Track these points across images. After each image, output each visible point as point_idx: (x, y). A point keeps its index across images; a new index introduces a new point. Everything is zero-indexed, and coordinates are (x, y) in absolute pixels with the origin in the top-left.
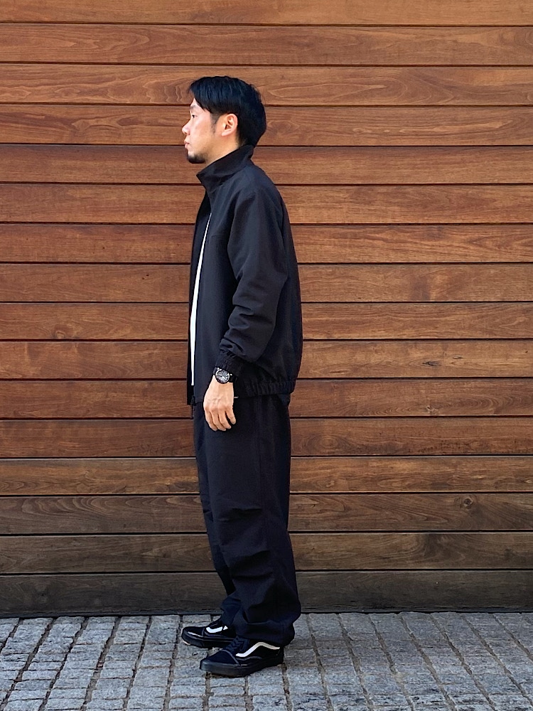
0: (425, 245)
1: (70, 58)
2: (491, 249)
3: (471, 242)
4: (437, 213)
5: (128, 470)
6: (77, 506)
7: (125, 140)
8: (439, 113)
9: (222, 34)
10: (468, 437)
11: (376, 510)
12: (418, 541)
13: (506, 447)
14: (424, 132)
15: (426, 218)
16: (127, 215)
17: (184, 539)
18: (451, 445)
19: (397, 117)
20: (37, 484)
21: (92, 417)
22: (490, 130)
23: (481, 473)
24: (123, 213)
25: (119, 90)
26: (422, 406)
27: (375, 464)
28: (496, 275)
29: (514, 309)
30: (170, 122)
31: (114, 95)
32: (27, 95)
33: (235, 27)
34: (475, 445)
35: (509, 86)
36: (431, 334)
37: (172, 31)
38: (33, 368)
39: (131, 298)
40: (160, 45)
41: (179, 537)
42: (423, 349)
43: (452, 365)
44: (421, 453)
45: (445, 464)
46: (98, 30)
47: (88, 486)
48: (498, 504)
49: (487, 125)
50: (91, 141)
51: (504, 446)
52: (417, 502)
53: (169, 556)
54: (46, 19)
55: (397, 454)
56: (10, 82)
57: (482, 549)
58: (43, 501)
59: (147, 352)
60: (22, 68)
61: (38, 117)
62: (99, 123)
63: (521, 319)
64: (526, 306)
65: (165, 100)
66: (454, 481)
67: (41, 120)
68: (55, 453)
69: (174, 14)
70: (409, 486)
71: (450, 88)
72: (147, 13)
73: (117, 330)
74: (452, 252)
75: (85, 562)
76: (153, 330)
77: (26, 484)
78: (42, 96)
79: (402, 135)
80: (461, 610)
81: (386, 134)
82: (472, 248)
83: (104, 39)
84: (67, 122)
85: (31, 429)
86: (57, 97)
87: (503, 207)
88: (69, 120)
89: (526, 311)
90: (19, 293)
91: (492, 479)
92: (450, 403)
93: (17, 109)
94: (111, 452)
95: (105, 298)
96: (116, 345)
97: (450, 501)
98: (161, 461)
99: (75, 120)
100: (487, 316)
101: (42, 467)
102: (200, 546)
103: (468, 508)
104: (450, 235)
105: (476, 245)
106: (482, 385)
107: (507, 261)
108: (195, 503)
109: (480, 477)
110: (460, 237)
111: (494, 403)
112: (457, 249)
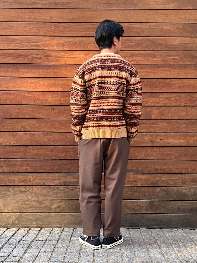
0: (150, 100)
1: (27, 34)
2: (173, 101)
3: (166, 98)
4: (155, 88)
5: (46, 177)
6: (28, 189)
7: (46, 63)
8: (156, 53)
9: (80, 25)
10: (165, 167)
11: (132, 192)
12: (147, 203)
13: (178, 171)
14: (150, 60)
15: (151, 90)
16: (47, 88)
17: (65, 201)
18: (159, 170)
19: (141, 55)
20: (14, 182)
21: (33, 158)
22: (174, 59)
23: (169, 180)
24: (45, 88)
25: (44, 45)
26: (149, 156)
27: (132, 176)
28: (175, 110)
29: (182, 122)
30: (61, 56)
31: (42, 47)
32: (13, 47)
33: (85, 23)
34: (167, 170)
35: (180, 44)
36: (152, 131)
37: (63, 25)
38: (13, 141)
39: (48, 117)
40: (58, 30)
41: (63, 201)
42: (149, 136)
43: (160, 142)
44: (148, 172)
45: (157, 176)
46: (37, 24)
47: (32, 182)
48: (175, 191)
49: (173, 58)
50: (34, 62)
51: (178, 170)
52: (146, 190)
53: (60, 207)
54: (20, 21)
55: (140, 173)
56: (7, 42)
57: (169, 206)
58: (17, 187)
59: (53, 136)
60: (11, 37)
61: (16, 54)
62: (37, 57)
63: (184, 126)
64: (186, 121)
65: (60, 49)
66: (160, 183)
67: (18, 55)
68: (21, 171)
69: (63, 19)
70: (144, 184)
71: (160, 44)
72: (54, 18)
73: (43, 128)
74: (160, 102)
75: (31, 209)
76: (56, 128)
77: (10, 182)
78: (18, 47)
79: (143, 61)
80: (162, 228)
81: (137, 61)
82: (167, 101)
83: (40, 27)
84: (26, 56)
85: (12, 162)
86: (23, 47)
87: (178, 86)
88: (27, 55)
89: (186, 123)
90: (9, 115)
91: (173, 182)
92: (158, 155)
93: (9, 51)
94: (40, 171)
95: (38, 117)
96: (43, 133)
97: (158, 189)
98: (57, 174)
99: (29, 56)
100: (172, 124)
101: (16, 176)
102: (70, 204)
103: (165, 192)
104: (159, 96)
105: (168, 100)
106: (170, 149)
107: (179, 105)
108: (69, 189)
109: (169, 181)
110: (163, 97)
111: (174, 155)
112: (161, 101)
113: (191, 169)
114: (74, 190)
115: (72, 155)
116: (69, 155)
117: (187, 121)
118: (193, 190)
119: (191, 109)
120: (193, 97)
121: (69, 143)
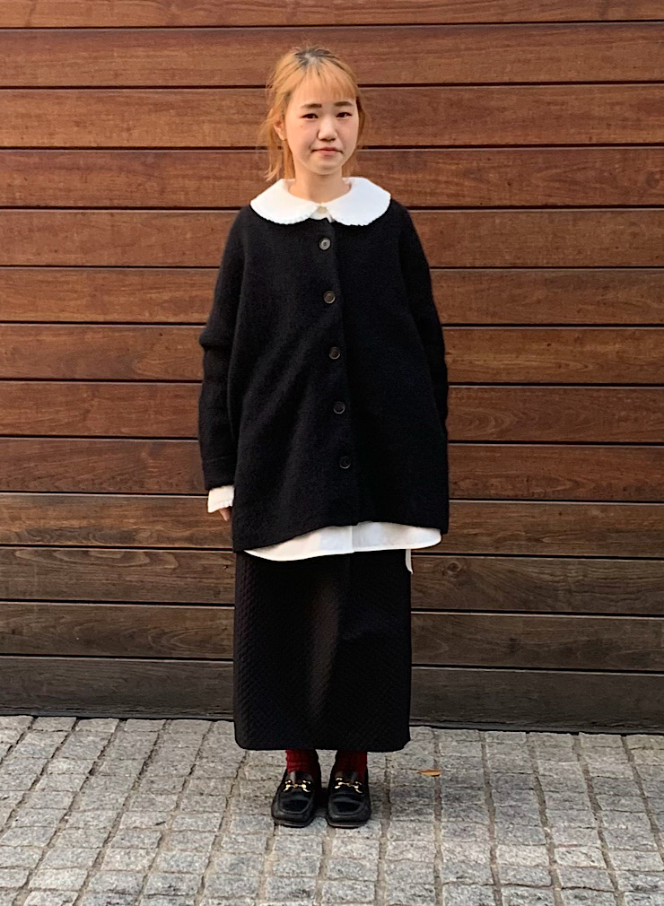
2: (496, 186)
3: (466, 174)
4: (413, 130)
13: (514, 488)
15: (397, 137)
17: (41, 610)
23: (475, 525)
28: (504, 225)
29: (530, 279)
41: (33, 606)
48: (499, 572)
51: (510, 487)
53: (21, 634)
57: (475, 637)
63: (539, 294)
64: (549, 274)
74: (437, 191)
79: (360, 7)
80: (442, 725)
82: (466, 183)
87: (517, 120)
89: (548, 283)
91: (490, 535)
97: (426, 565)
100: (489, 289)
102: (63, 620)
103: (457, 576)
104: (434, 165)
105: (474, 179)
106: (480, 394)
107: (523, 203)
108: (55, 559)
109: (473, 531)
110: (448, 167)
111: (496, 421)
112: (443, 186)
113: (569, 480)
114: (75, 563)
115: (64, 417)
116: (51, 420)
117: (554, 275)
118: (574, 571)
119: (575, 220)
120: (581, 166)
121: (49, 366)
